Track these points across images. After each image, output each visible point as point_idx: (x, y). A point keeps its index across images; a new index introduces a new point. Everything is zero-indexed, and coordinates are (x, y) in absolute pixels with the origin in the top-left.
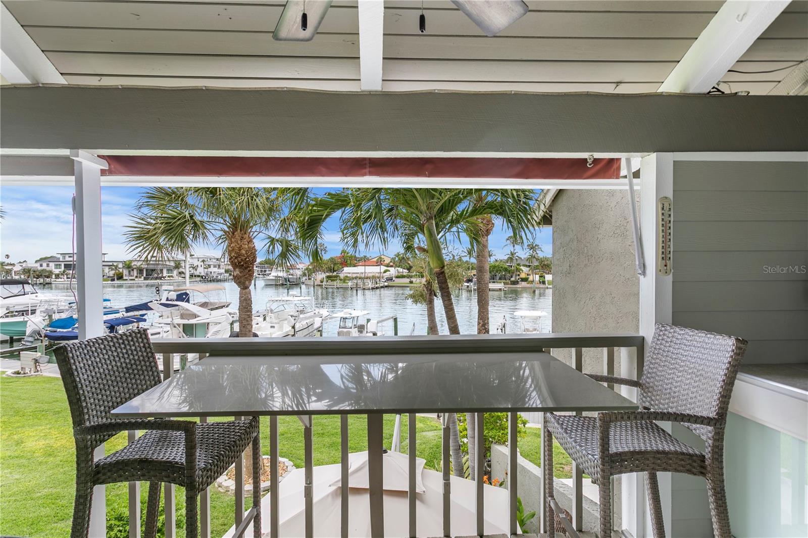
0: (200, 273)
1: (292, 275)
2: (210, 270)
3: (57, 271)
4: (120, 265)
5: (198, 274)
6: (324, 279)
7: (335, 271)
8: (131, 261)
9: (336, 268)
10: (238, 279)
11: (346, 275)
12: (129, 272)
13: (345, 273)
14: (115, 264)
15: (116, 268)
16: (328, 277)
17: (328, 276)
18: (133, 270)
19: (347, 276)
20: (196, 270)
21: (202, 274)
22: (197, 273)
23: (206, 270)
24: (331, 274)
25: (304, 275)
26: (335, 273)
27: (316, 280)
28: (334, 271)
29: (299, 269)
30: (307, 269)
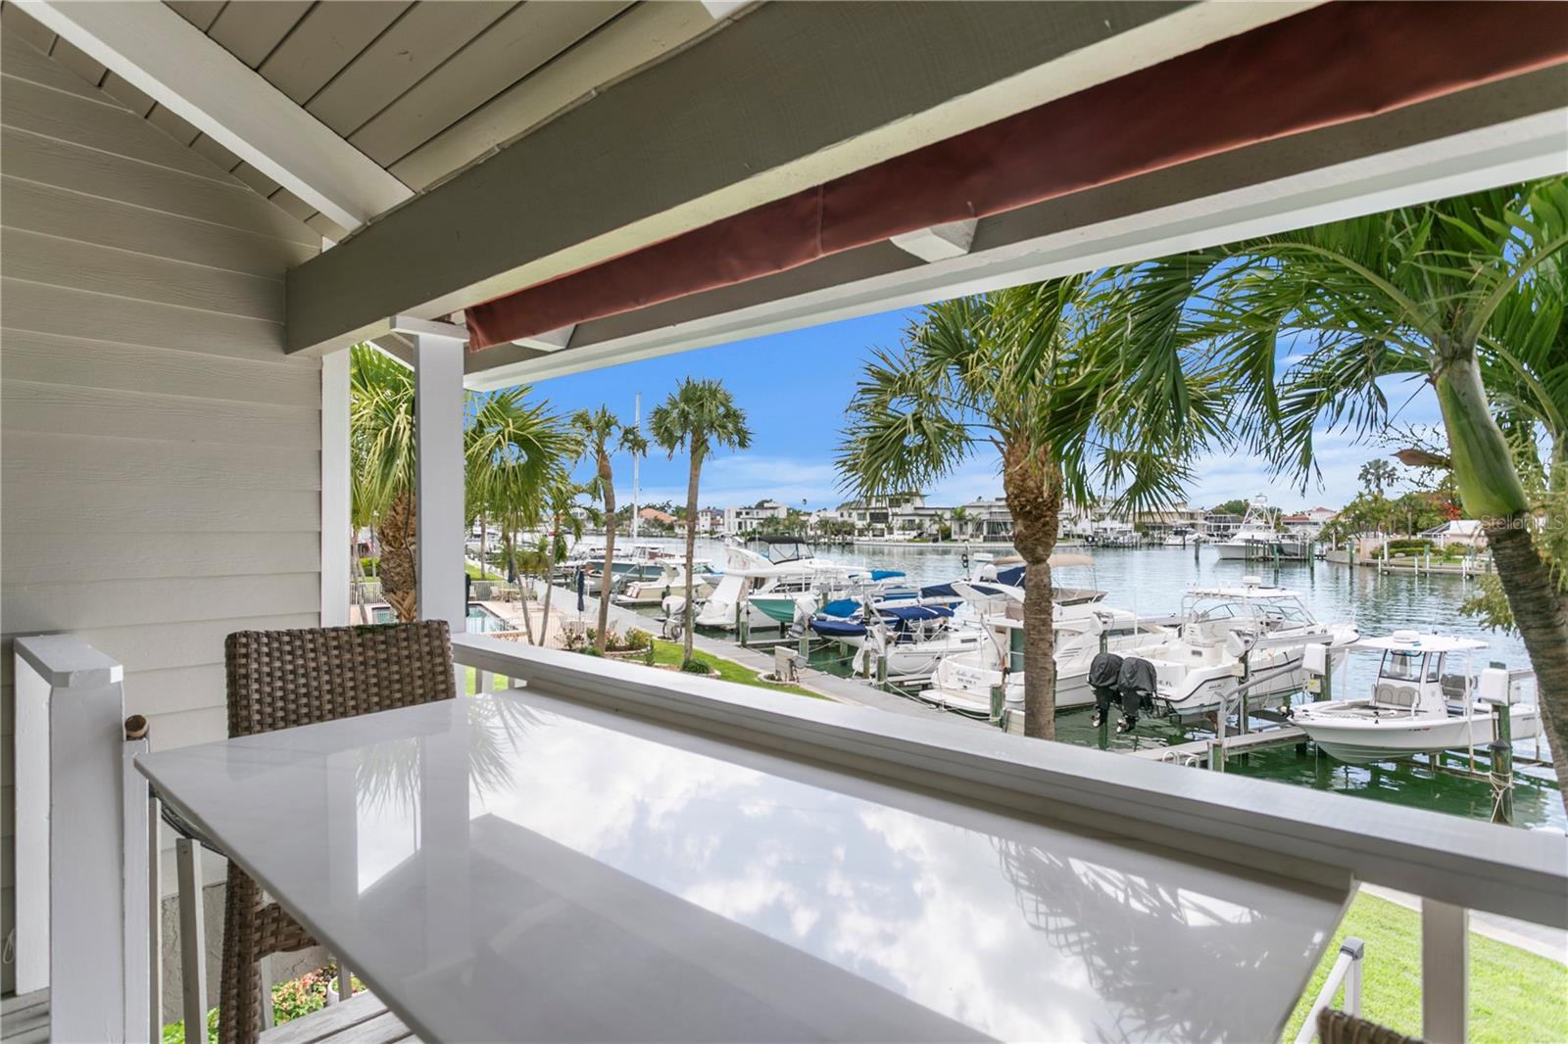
0: (1084, 531)
1: (1291, 537)
2: (1102, 524)
3: (860, 524)
4: (947, 515)
5: (1080, 532)
6: (1382, 548)
7: (1422, 530)
8: (964, 508)
9: (1423, 522)
10: (1022, 541)
11: (1455, 540)
12: (961, 526)
13: (1452, 535)
14: (939, 512)
15: (940, 520)
16: (1393, 545)
17: (1398, 542)
18: (966, 524)
19: (1458, 545)
20: (1076, 524)
21: (1089, 532)
22: (1078, 530)
23: (1095, 525)
24: (1406, 538)
25: (1324, 537)
26: (1419, 536)
27: (1358, 550)
28: (1416, 530)
29: (1316, 524)
30: (1334, 524)
